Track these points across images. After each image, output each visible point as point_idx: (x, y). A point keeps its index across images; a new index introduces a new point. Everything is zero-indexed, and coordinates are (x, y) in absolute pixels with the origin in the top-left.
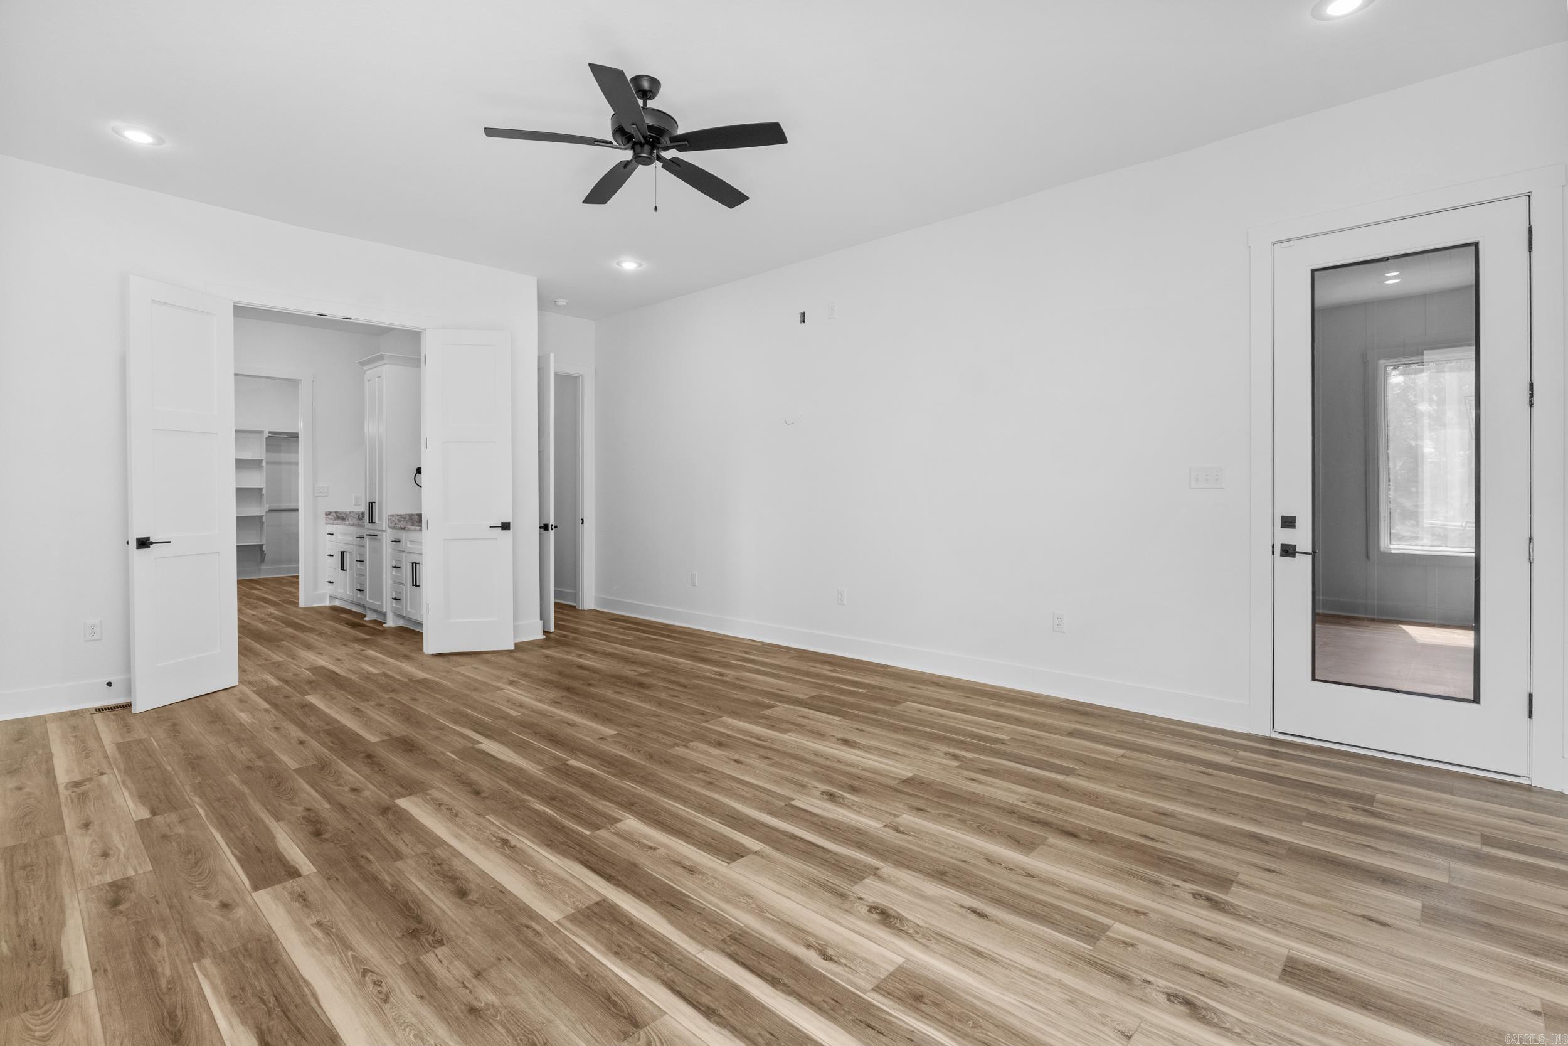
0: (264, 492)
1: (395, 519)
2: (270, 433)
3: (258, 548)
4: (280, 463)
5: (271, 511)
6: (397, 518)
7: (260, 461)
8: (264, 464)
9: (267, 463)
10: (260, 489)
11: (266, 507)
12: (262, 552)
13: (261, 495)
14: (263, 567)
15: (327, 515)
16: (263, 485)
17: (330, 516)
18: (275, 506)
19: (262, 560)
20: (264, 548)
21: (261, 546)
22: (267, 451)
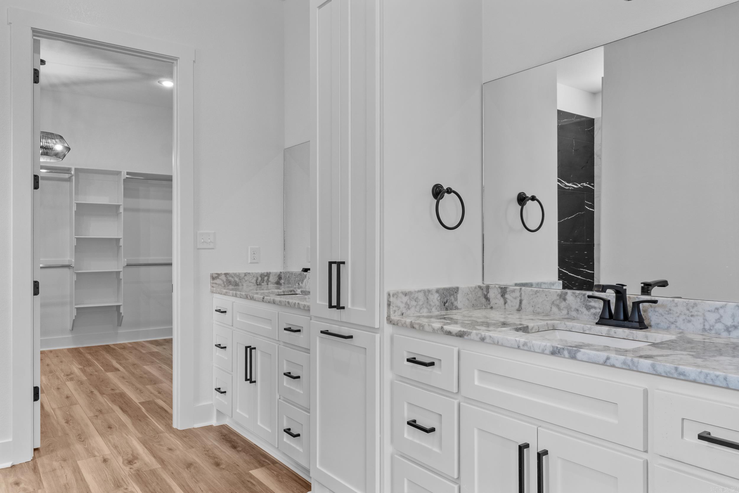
0: (121, 243)
1: (399, 302)
2: (128, 173)
3: (115, 309)
4: (138, 210)
5: (128, 265)
6: (405, 299)
7: (118, 207)
8: (121, 210)
9: (125, 210)
10: (118, 240)
11: (124, 261)
12: (119, 314)
13: (119, 247)
14: (121, 331)
15: (213, 278)
16: (120, 236)
17: (218, 281)
18: (134, 260)
19: (120, 324)
20: (122, 310)
21: (118, 307)
22: (125, 196)
